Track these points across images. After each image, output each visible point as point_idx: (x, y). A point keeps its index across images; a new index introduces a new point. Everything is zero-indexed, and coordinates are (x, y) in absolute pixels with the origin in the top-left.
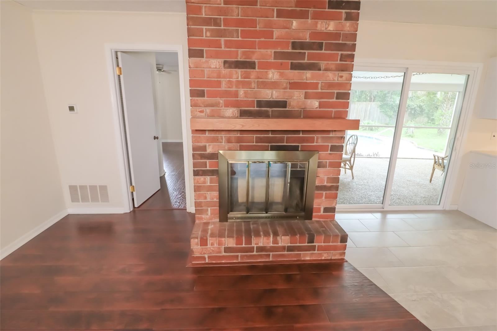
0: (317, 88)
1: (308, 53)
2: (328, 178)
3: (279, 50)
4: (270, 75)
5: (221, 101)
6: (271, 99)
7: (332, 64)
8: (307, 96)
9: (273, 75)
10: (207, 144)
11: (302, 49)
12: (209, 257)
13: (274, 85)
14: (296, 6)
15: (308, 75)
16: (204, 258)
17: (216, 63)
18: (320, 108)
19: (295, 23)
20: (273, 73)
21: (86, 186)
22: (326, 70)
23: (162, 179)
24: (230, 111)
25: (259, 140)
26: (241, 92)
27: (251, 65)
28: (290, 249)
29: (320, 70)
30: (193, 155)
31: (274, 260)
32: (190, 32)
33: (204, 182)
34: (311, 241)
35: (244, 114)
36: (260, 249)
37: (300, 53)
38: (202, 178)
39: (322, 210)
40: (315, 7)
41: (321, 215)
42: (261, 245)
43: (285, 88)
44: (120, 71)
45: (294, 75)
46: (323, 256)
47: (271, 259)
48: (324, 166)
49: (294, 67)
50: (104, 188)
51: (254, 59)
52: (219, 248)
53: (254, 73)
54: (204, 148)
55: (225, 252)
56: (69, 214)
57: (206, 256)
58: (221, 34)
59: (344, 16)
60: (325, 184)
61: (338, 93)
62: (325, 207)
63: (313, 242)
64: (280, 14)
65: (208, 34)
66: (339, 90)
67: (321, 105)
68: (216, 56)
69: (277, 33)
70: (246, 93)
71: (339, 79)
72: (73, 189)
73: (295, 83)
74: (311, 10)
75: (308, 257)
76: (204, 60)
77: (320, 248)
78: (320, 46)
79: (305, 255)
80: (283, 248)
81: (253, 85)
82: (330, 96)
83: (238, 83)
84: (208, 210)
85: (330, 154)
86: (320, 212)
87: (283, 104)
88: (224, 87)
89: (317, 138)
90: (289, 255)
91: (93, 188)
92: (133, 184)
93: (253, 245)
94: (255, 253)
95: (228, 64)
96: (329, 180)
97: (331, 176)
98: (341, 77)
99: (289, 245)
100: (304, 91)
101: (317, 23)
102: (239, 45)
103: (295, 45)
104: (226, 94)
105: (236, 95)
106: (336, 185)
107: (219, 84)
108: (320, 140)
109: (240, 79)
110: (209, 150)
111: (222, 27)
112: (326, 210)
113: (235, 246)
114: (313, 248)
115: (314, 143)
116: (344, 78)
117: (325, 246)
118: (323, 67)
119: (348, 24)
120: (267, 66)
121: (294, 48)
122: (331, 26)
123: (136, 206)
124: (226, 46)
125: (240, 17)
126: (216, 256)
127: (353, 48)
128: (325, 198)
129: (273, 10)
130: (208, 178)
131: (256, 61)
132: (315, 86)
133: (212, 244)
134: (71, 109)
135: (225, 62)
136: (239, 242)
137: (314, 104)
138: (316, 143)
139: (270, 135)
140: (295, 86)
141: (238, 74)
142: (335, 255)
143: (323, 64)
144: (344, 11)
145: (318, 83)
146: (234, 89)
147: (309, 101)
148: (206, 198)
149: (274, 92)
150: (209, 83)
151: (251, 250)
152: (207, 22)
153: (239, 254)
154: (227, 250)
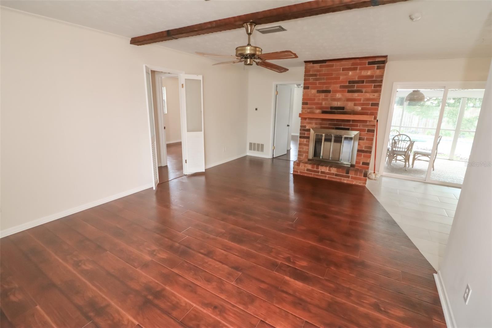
0: (361, 101)
1: (357, 85)
2: (365, 146)
3: (342, 85)
4: (337, 95)
5: (314, 107)
6: (337, 106)
7: (369, 89)
8: (355, 105)
9: (338, 95)
10: (307, 125)
11: (353, 83)
12: (300, 172)
13: (339, 100)
14: (352, 66)
15: (356, 95)
16: (298, 172)
17: (314, 91)
18: (362, 110)
19: (350, 73)
20: (339, 95)
21: (256, 144)
22: (366, 92)
23: (288, 151)
24: (318, 111)
25: (330, 124)
26: (324, 103)
27: (329, 92)
28: (336, 175)
29: (362, 92)
30: (300, 129)
31: (328, 179)
32: (305, 80)
33: (304, 142)
34: (348, 173)
35: (324, 112)
36: (322, 172)
37: (352, 85)
38: (302, 140)
39: (361, 163)
40: (360, 65)
41: (360, 166)
42: (323, 170)
43: (345, 101)
44: (277, 93)
45: (349, 95)
46: (353, 182)
47: (327, 178)
48: (363, 140)
49: (349, 92)
50: (262, 145)
51: (331, 89)
52: (304, 169)
53: (329, 95)
54: (305, 127)
55: (307, 171)
56: (247, 156)
57: (299, 171)
58: (317, 80)
59: (376, 68)
60: (364, 149)
61: (372, 103)
62: (363, 162)
63: (348, 174)
64: (344, 70)
65: (312, 80)
66: (373, 101)
67: (362, 109)
68: (314, 88)
69: (342, 78)
70: (325, 103)
71: (373, 96)
72: (251, 144)
73: (349, 99)
74: (359, 67)
75: (345, 181)
76: (309, 90)
77: (352, 178)
78: (363, 82)
79: (344, 180)
80: (333, 174)
81: (329, 100)
82: (368, 104)
83: (323, 99)
84: (303, 155)
85: (367, 133)
86: (360, 164)
87: (343, 108)
88: (316, 101)
89: (360, 125)
90: (336, 178)
91: (258, 145)
92: (275, 146)
93: (319, 170)
94: (320, 174)
95: (319, 92)
96: (366, 147)
97: (367, 145)
98: (374, 95)
99: (336, 173)
100: (354, 102)
101: (361, 72)
102: (324, 83)
103: (350, 82)
104: (317, 104)
105: (321, 104)
106: (370, 151)
107: (314, 99)
108: (361, 126)
109: (323, 97)
110: (307, 128)
111: (318, 77)
112: (364, 163)
113: (311, 169)
114: (348, 177)
115: (357, 127)
116: (375, 96)
117: (355, 177)
118: (364, 91)
119: (378, 71)
120: (336, 92)
121: (349, 83)
122: (369, 73)
123: (274, 157)
124: (319, 84)
125: (326, 72)
126: (302, 172)
127: (381, 81)
128: (363, 157)
129: (341, 68)
130: (305, 140)
131: (331, 90)
132: (360, 100)
133: (302, 166)
134: (256, 109)
135: (318, 91)
136: (313, 167)
137: (359, 108)
138: (359, 127)
139: (335, 122)
140: (349, 100)
141: (323, 95)
142: (360, 183)
143: (364, 90)
144: (376, 65)
145: (361, 99)
146: (320, 102)
147: (356, 107)
148: (303, 149)
149: (339, 103)
150: (311, 99)
151: (318, 172)
152: (312, 75)
153: (313, 173)
154: (308, 170)
